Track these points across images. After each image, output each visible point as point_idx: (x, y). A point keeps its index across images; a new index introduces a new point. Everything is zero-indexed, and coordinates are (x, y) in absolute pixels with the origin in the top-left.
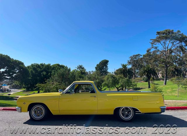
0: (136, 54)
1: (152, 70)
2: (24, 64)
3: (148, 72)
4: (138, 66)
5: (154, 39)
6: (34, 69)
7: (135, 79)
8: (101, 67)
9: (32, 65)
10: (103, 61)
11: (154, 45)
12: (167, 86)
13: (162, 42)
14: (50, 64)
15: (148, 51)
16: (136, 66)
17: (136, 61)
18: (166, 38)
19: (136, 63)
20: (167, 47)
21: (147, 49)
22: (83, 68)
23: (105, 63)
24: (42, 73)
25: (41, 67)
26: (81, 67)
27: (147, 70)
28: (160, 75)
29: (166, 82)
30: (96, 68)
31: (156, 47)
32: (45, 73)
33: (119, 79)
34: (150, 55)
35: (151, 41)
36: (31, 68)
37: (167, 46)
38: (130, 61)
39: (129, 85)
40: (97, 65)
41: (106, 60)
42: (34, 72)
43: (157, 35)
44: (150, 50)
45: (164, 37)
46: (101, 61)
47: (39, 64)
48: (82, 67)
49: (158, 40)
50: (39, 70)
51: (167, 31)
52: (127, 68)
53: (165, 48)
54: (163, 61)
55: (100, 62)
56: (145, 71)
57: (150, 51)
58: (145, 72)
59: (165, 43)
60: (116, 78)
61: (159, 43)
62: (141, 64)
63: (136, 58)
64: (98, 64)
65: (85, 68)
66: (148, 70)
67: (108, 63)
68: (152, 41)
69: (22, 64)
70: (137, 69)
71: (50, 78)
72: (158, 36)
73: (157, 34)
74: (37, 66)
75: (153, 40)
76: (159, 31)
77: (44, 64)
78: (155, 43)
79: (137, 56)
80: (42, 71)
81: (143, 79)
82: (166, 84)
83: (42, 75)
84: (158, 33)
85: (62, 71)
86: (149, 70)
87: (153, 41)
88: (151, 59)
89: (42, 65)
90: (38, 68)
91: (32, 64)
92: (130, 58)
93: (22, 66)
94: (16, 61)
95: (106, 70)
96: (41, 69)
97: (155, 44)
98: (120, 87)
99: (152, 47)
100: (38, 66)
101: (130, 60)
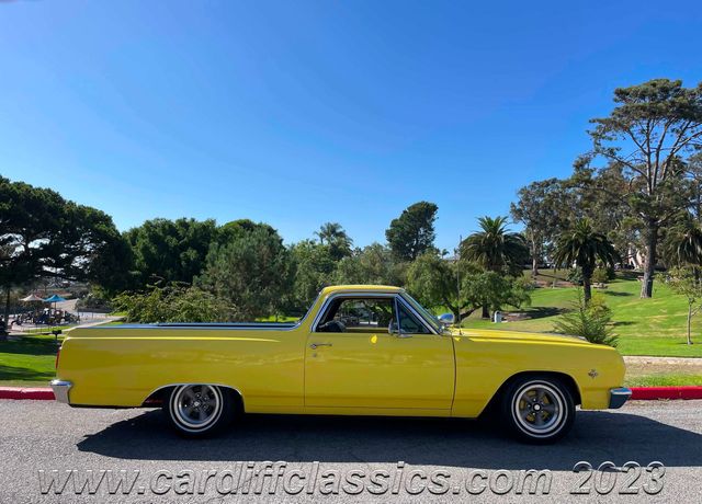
0: (542, 180)
1: (600, 239)
2: (114, 221)
3: (583, 248)
4: (551, 225)
5: (603, 118)
6: (155, 239)
7: (537, 274)
8: (407, 228)
9: (148, 225)
10: (414, 207)
11: (605, 144)
12: (652, 302)
13: (635, 129)
14: (213, 222)
15: (579, 166)
16: (543, 226)
17: (543, 207)
18: (654, 114)
19: (546, 212)
20: (658, 150)
21: (575, 159)
22: (341, 235)
23: (422, 216)
24: (182, 255)
25: (181, 233)
26: (332, 231)
27: (581, 241)
28: (639, 258)
29: (650, 286)
30: (390, 234)
31: (611, 151)
32: (192, 254)
33: (462, 275)
34: (589, 182)
35: (593, 128)
36: (143, 237)
37: (654, 145)
38: (518, 207)
39: (499, 296)
40: (394, 225)
41: (428, 205)
42: (153, 250)
43: (616, 100)
44: (587, 161)
45: (643, 108)
46: (409, 209)
47: (174, 221)
48: (338, 231)
49: (619, 123)
50: (173, 242)
51: (654, 85)
52: (501, 232)
53: (649, 154)
54: (639, 204)
55: (405, 212)
56: (573, 244)
57: (586, 166)
58: (571, 248)
59: (648, 134)
60: (451, 272)
61: (627, 135)
62: (562, 217)
63: (542, 194)
64: (395, 220)
65: (348, 234)
66: (585, 238)
67: (435, 216)
68: (597, 124)
69: (107, 220)
70: (548, 234)
71: (202, 272)
72: (622, 105)
73: (615, 96)
74: (167, 227)
75: (600, 121)
76: (624, 88)
77: (193, 220)
78: (609, 134)
79: (548, 185)
80: (183, 248)
81: (572, 275)
82: (649, 294)
83: (183, 263)
84: (622, 94)
85: (245, 247)
86: (586, 241)
87: (600, 127)
88: (591, 199)
89: (183, 224)
90: (169, 237)
91: (148, 222)
92: (520, 196)
93: (103, 227)
94: (82, 211)
95: (428, 242)
96: (179, 238)
97: (611, 139)
98: (465, 305)
99: (598, 151)
100: (169, 229)
101: (520, 203)
